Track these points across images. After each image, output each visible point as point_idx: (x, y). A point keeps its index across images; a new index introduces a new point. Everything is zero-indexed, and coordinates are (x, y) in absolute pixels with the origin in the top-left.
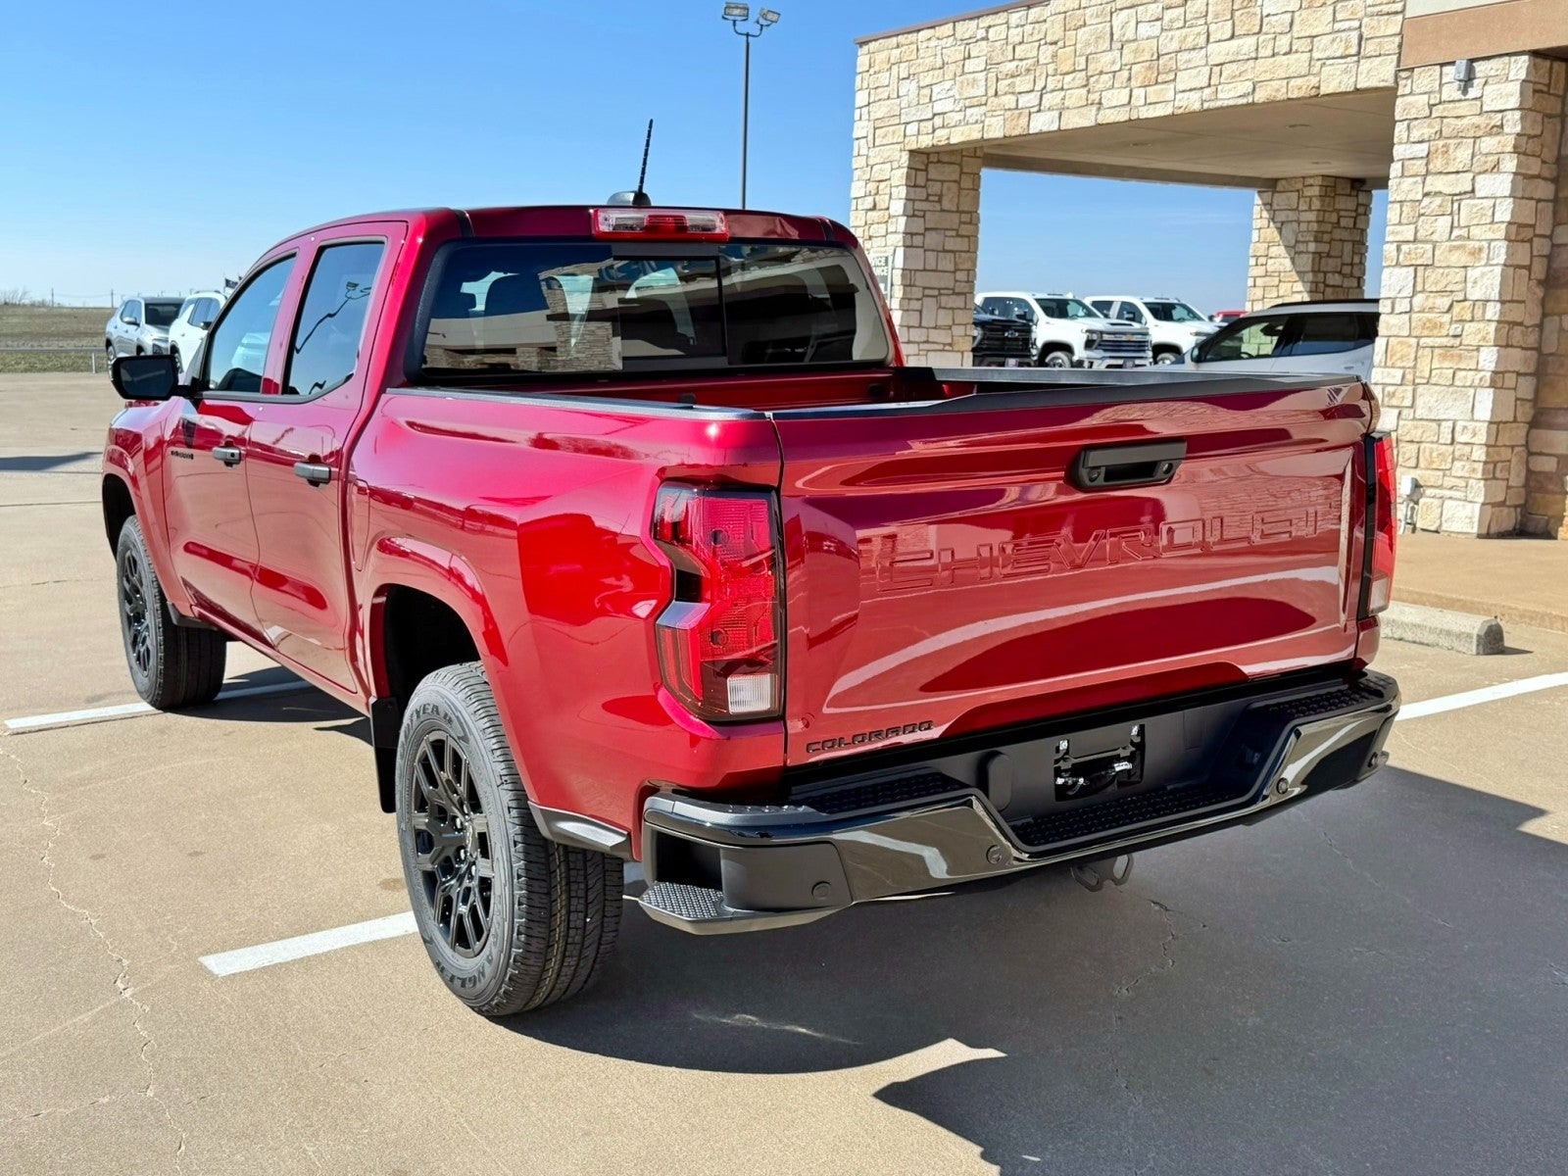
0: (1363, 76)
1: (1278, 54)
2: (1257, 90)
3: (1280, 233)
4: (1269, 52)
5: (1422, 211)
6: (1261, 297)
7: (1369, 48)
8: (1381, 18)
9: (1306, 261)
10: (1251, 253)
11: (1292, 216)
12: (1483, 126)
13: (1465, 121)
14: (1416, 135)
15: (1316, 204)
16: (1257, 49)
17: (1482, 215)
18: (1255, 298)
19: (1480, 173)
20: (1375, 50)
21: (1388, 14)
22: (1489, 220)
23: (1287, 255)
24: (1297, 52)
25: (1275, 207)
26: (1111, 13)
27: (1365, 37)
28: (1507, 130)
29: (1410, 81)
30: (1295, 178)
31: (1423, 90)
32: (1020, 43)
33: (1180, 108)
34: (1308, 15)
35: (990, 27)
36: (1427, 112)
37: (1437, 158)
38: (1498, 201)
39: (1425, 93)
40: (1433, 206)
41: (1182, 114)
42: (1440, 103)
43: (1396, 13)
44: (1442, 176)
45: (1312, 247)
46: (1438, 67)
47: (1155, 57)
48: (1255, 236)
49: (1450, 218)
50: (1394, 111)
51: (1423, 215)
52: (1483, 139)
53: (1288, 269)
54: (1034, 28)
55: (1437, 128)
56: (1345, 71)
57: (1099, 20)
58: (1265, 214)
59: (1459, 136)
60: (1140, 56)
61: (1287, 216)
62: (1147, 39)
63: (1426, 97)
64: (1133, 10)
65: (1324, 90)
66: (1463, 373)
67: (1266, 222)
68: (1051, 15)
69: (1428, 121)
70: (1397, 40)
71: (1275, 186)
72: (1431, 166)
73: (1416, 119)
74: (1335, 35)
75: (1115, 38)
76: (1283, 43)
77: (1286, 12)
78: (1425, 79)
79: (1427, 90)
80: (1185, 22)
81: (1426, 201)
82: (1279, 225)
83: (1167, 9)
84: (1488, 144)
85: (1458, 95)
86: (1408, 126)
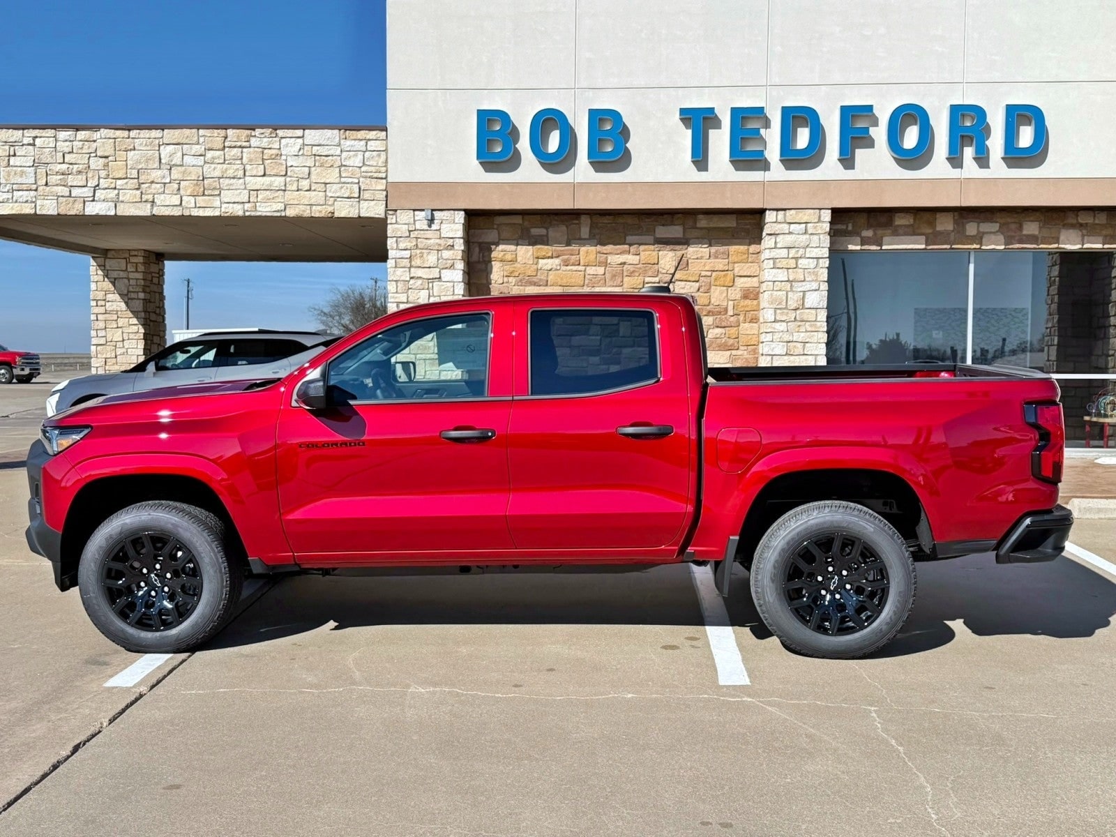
0: (364, 210)
1: (301, 190)
2: (287, 209)
3: (114, 286)
4: (295, 188)
5: (410, 287)
6: (104, 327)
7: (366, 195)
8: (373, 180)
9: (139, 305)
10: (92, 297)
11: (122, 274)
12: (443, 245)
13: (432, 241)
14: (402, 246)
15: (141, 268)
16: (285, 185)
17: (447, 290)
18: (99, 328)
19: (443, 269)
20: (371, 197)
21: (377, 178)
22: (452, 293)
23: (121, 300)
24: (314, 190)
25: (108, 268)
26: (159, 146)
27: (362, 188)
28: (456, 247)
29: (394, 216)
30: (123, 250)
31: (404, 222)
32: (69, 153)
33: (227, 213)
34: (322, 170)
35: (36, 137)
36: (408, 234)
37: (417, 259)
38: (456, 284)
39: (406, 224)
40: (417, 285)
41: (228, 216)
42: (415, 230)
43: (382, 178)
44: (420, 269)
45: (142, 295)
46: (412, 211)
47: (201, 178)
48: (93, 286)
49: (427, 291)
50: (386, 231)
51: (410, 289)
52: (443, 251)
53: (124, 309)
54: (83, 144)
55: (414, 243)
56: (352, 206)
57: (149, 148)
58: (100, 272)
59: (428, 248)
60: (187, 176)
61: (119, 275)
62: (193, 166)
63: (407, 226)
64: (180, 147)
65: (336, 215)
66: (445, 372)
67: (101, 278)
68: (101, 138)
69: (409, 239)
70: (385, 193)
71: (106, 255)
72: (413, 263)
73: (401, 237)
74: (343, 185)
75: (163, 161)
76: (305, 184)
77: (304, 166)
78: (404, 217)
79: (406, 222)
80: (225, 160)
81: (412, 282)
82: (113, 280)
83: (209, 150)
84: (446, 254)
85: (426, 227)
86: (397, 240)
